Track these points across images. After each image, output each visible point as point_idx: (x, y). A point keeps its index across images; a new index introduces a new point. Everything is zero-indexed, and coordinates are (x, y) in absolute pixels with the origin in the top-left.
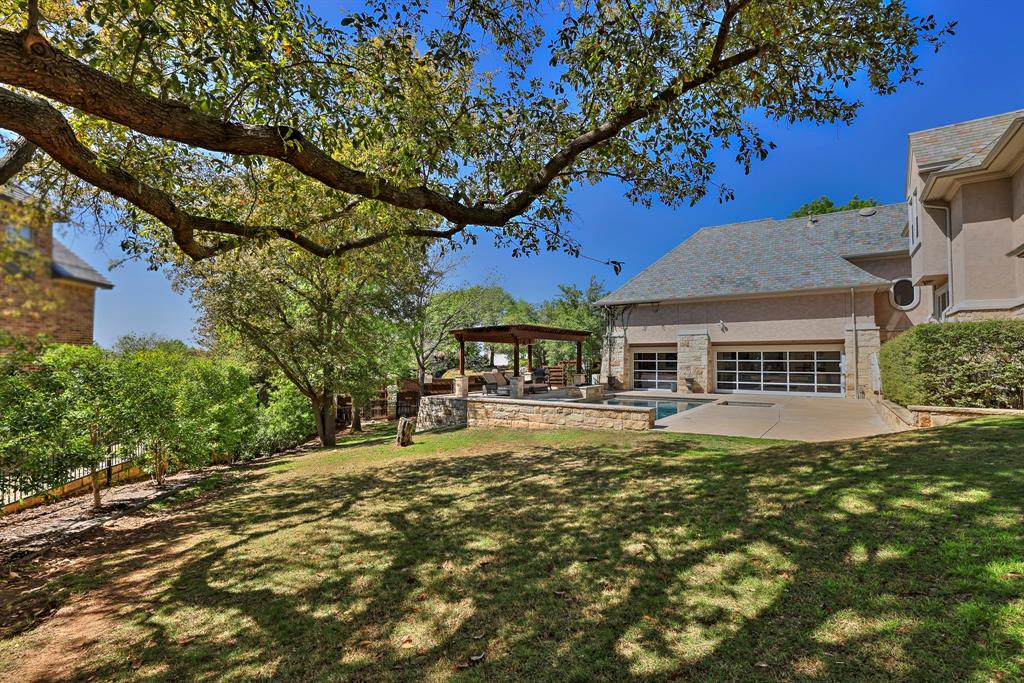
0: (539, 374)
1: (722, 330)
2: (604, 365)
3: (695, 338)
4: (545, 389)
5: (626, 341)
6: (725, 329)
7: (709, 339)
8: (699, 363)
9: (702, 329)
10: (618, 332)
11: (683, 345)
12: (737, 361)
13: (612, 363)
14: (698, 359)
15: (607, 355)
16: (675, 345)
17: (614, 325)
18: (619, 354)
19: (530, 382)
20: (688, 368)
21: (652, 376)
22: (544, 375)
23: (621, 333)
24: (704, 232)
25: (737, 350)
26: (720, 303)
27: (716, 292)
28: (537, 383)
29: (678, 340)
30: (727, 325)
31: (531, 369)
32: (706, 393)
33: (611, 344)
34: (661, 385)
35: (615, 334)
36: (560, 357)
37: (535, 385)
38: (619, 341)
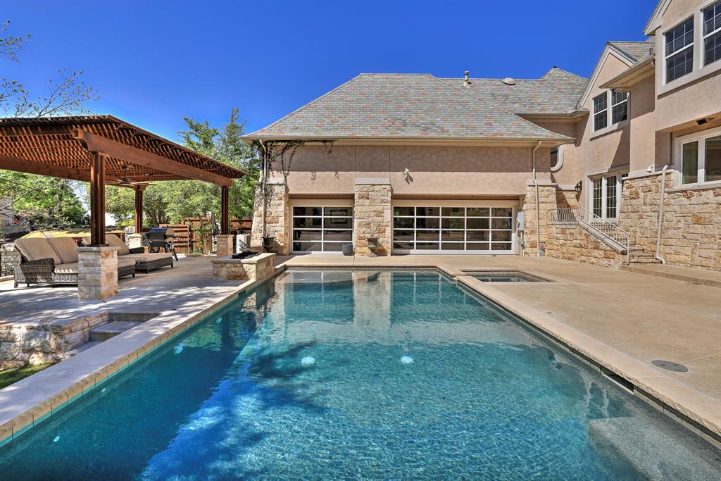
0: (155, 236)
1: (407, 180)
2: (257, 223)
3: (377, 188)
4: (168, 263)
5: (287, 189)
6: (409, 179)
7: (392, 191)
8: (379, 219)
9: (383, 178)
10: (276, 178)
11: (361, 197)
12: (415, 217)
13: (268, 219)
14: (380, 214)
15: (262, 209)
16: (351, 197)
17: (270, 168)
18: (279, 209)
19: (140, 250)
20: (368, 225)
21: (317, 236)
22: (166, 237)
23: (281, 180)
24: (365, 78)
25: (416, 205)
26: (405, 147)
27: (401, 134)
28: (152, 251)
29: (356, 191)
30: (412, 174)
31: (140, 229)
32: (389, 255)
33: (267, 194)
34: (328, 247)
35: (272, 180)
36: (187, 213)
37: (148, 256)
38: (277, 189)
